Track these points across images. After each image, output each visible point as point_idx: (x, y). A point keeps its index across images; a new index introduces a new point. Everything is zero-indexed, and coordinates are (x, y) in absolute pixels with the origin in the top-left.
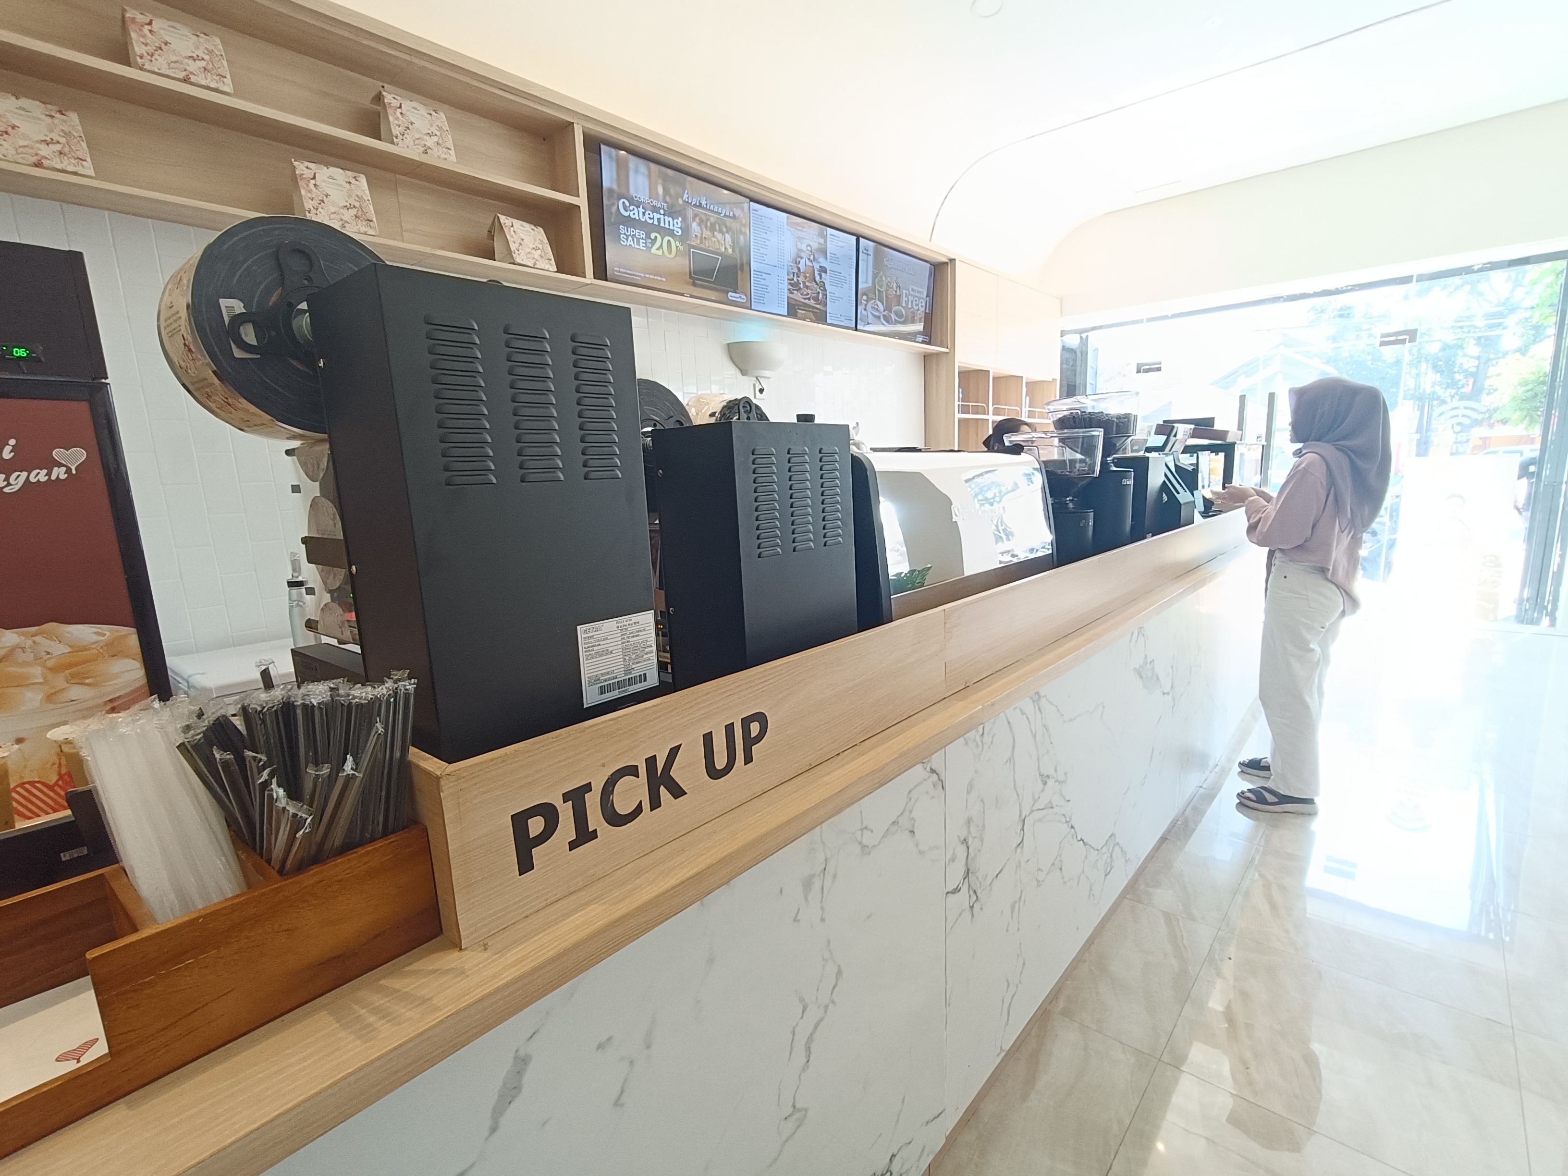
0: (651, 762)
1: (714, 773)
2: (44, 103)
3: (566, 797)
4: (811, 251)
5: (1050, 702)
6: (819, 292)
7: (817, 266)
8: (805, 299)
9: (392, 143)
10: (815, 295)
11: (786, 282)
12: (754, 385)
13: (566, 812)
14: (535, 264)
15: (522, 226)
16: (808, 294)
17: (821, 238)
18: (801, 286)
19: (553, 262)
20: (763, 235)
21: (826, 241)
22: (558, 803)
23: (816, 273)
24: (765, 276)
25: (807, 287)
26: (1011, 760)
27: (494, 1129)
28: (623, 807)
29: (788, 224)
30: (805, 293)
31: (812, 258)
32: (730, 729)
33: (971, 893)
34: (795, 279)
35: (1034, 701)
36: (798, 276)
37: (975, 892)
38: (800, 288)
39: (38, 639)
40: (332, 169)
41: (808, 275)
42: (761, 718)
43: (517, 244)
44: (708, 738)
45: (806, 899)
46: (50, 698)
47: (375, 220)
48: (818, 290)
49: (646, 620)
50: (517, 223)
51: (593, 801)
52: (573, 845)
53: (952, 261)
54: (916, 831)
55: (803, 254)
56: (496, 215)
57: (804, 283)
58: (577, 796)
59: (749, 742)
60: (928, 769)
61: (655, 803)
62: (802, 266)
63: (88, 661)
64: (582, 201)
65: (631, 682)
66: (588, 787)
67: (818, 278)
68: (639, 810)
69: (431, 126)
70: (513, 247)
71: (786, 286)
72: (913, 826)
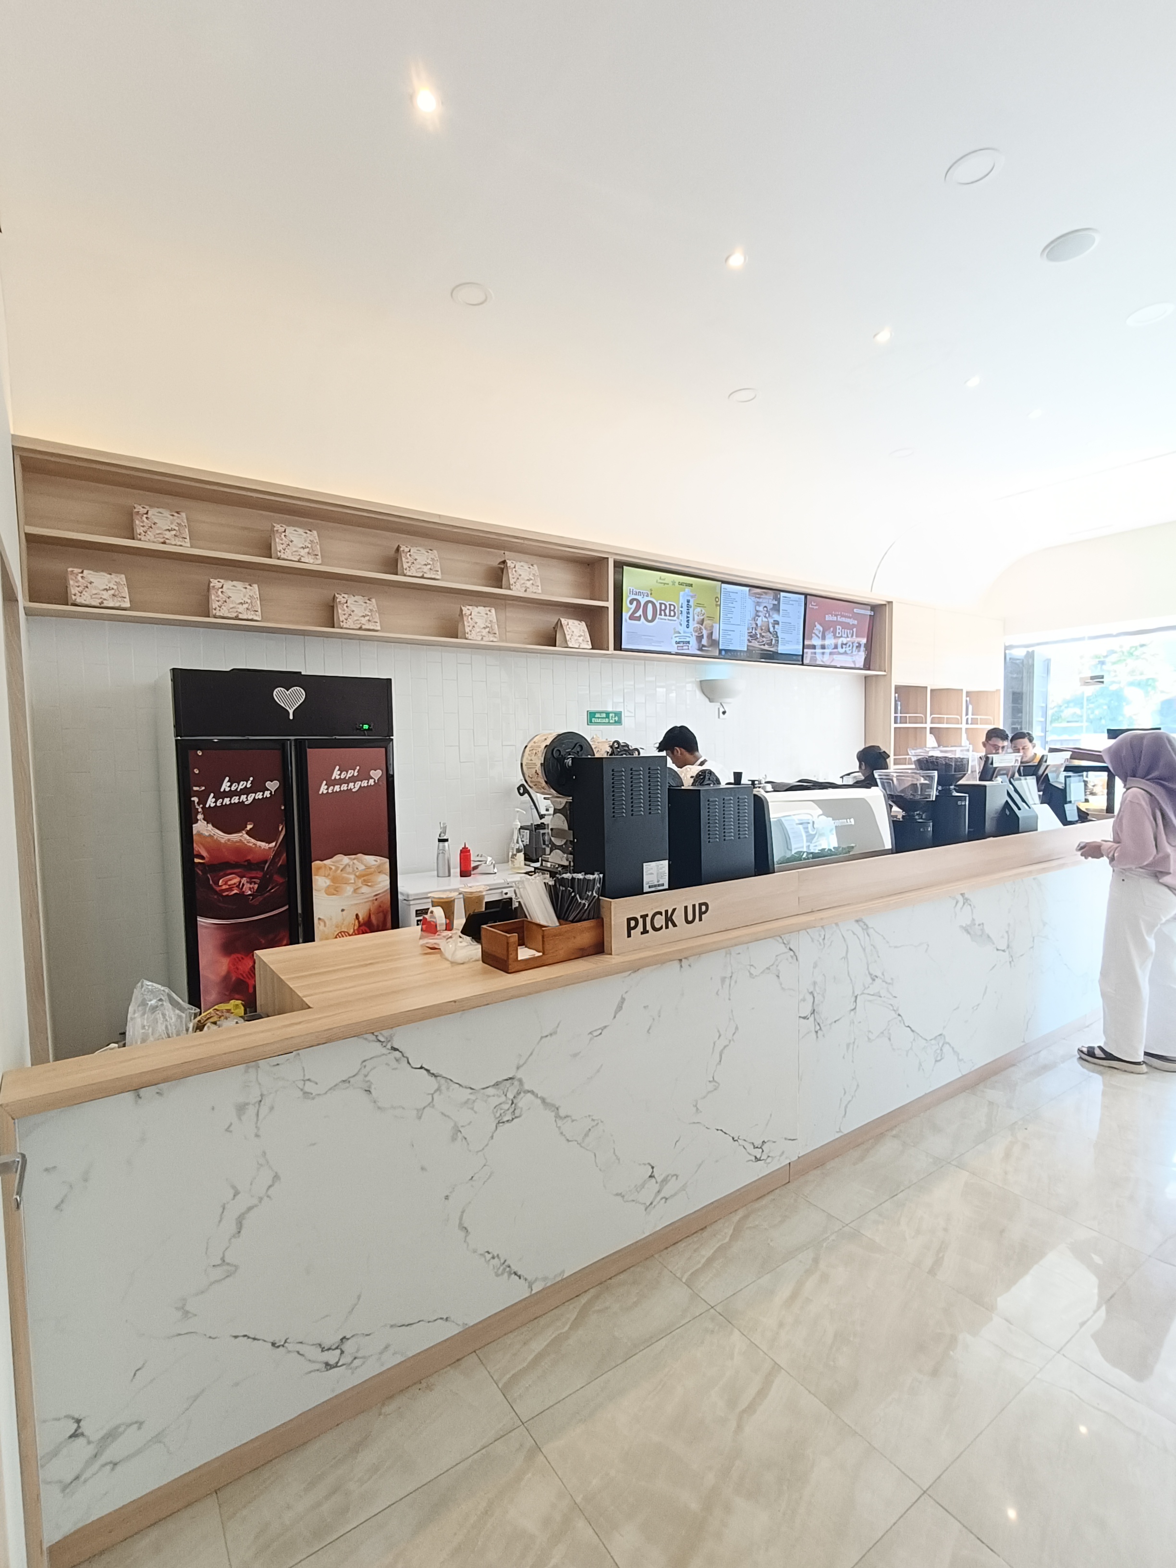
0: (667, 911)
1: (688, 922)
2: (363, 596)
3: (641, 917)
4: (767, 611)
5: (876, 932)
6: (772, 640)
7: (771, 621)
8: (761, 645)
9: (510, 589)
10: (769, 642)
11: (746, 634)
12: (719, 709)
13: (641, 921)
14: (579, 646)
15: (573, 623)
16: (763, 641)
17: (776, 600)
18: (758, 636)
19: (590, 643)
20: (731, 605)
21: (779, 603)
22: (639, 918)
23: (771, 626)
24: (730, 633)
25: (763, 637)
26: (846, 958)
27: (615, 1017)
28: (657, 926)
29: (749, 595)
30: (761, 641)
31: (767, 615)
32: (694, 906)
33: (817, 1024)
34: (754, 632)
35: (863, 929)
36: (756, 630)
37: (819, 1024)
38: (757, 638)
39: (355, 861)
40: (479, 608)
41: (763, 628)
42: (706, 905)
43: (570, 635)
44: (686, 908)
45: (722, 987)
46: (355, 891)
47: (497, 633)
48: (772, 638)
49: (666, 863)
50: (571, 622)
51: (648, 920)
52: (642, 933)
53: (890, 603)
54: (780, 976)
55: (760, 614)
56: (559, 619)
57: (760, 634)
58: (644, 917)
59: (701, 913)
60: (788, 948)
61: (667, 927)
62: (759, 622)
63: (371, 874)
64: (610, 604)
65: (659, 885)
66: (647, 915)
67: (771, 629)
68: (661, 928)
69: (530, 574)
70: (568, 637)
71: (746, 637)
72: (779, 974)
